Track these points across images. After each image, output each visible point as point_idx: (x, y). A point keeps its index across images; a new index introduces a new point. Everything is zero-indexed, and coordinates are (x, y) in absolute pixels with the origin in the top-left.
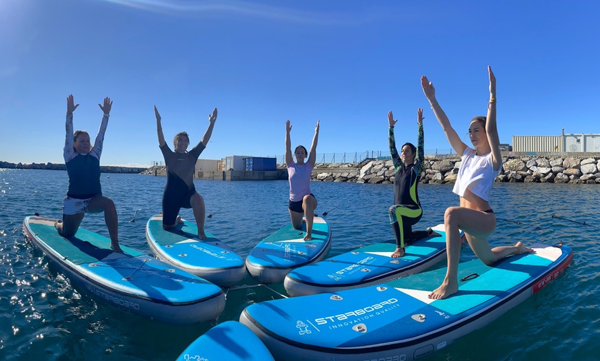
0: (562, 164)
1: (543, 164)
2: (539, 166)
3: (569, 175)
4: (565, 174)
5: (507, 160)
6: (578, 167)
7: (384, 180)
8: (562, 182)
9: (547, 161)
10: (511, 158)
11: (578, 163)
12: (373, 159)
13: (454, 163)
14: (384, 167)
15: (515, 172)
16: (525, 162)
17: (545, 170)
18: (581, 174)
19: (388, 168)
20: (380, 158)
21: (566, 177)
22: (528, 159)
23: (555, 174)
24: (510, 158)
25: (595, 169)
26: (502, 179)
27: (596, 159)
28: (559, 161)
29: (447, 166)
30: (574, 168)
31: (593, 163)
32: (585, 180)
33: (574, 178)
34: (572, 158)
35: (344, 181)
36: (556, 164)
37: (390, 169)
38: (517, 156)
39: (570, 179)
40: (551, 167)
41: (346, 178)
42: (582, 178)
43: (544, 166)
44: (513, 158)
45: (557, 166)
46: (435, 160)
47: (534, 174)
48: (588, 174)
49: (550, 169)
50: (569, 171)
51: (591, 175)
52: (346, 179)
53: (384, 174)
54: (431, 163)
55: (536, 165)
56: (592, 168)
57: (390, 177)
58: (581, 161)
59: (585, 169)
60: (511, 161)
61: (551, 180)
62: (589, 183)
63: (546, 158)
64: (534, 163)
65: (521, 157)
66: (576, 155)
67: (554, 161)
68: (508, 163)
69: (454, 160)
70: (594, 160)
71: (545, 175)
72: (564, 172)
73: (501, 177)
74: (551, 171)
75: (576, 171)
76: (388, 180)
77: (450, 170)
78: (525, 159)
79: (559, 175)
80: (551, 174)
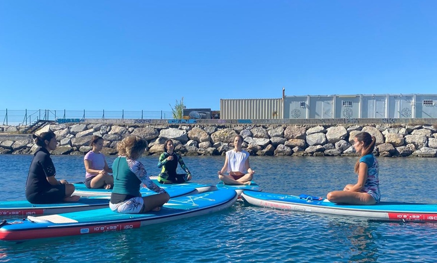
0: (283, 133)
1: (259, 134)
2: (255, 137)
3: (292, 147)
4: (287, 146)
5: (216, 130)
6: (303, 137)
7: (72, 150)
8: (284, 155)
9: (264, 130)
10: (221, 127)
11: (303, 132)
12: (51, 122)
13: (159, 130)
14: (69, 132)
15: (226, 144)
16: (238, 132)
17: (261, 142)
18: (307, 145)
19: (74, 134)
20: (60, 121)
21: (288, 149)
22: (241, 128)
23: (275, 145)
24: (219, 127)
25: (324, 140)
26: (211, 152)
27: (326, 127)
28: (279, 131)
29: (151, 134)
30: (298, 138)
31: (321, 131)
32: (312, 153)
33: (298, 151)
34: (296, 127)
35: (8, 153)
36: (276, 134)
37: (77, 136)
38: (228, 124)
39: (293, 152)
40: (270, 138)
41: (11, 148)
42: (308, 150)
43: (261, 137)
44: (223, 127)
45: (277, 136)
46: (135, 127)
47: (249, 146)
48: (315, 145)
49: (268, 140)
50: (292, 142)
51: (319, 147)
52: (11, 150)
53: (70, 143)
54: (130, 129)
55: (252, 135)
56: (321, 138)
57: (80, 146)
58: (307, 129)
59: (311, 139)
60: (221, 131)
61: (270, 153)
62: (316, 155)
63: (264, 127)
64: (249, 133)
65: (233, 126)
66: (301, 122)
67: (274, 131)
68: (217, 133)
69: (159, 127)
70: (323, 128)
71: (263, 147)
72: (286, 143)
73: (210, 149)
74: (270, 142)
75: (300, 142)
76: (78, 150)
77: (153, 140)
78: (238, 128)
79: (280, 147)
80: (270, 146)
